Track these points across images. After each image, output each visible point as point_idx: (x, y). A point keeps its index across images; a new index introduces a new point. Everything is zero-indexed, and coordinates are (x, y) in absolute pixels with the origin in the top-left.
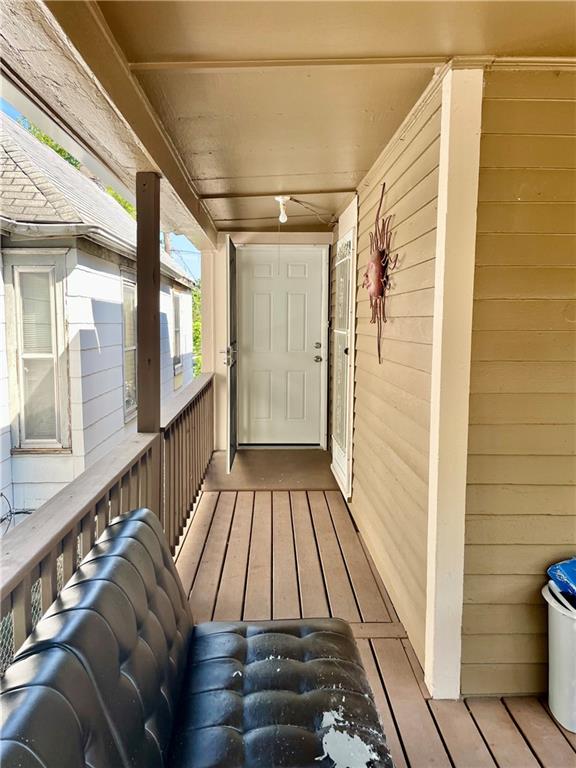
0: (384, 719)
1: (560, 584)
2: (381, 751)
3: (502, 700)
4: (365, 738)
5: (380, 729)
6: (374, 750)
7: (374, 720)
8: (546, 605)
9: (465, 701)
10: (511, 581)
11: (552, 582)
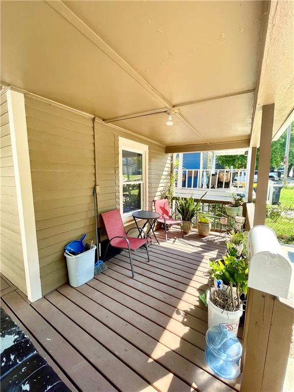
0: (16, 322)
1: (68, 250)
2: (19, 333)
3: (56, 290)
4: (10, 334)
5: (16, 326)
6: (15, 335)
7: (13, 325)
8: (65, 257)
9: (44, 297)
10: (55, 255)
11: (66, 251)
